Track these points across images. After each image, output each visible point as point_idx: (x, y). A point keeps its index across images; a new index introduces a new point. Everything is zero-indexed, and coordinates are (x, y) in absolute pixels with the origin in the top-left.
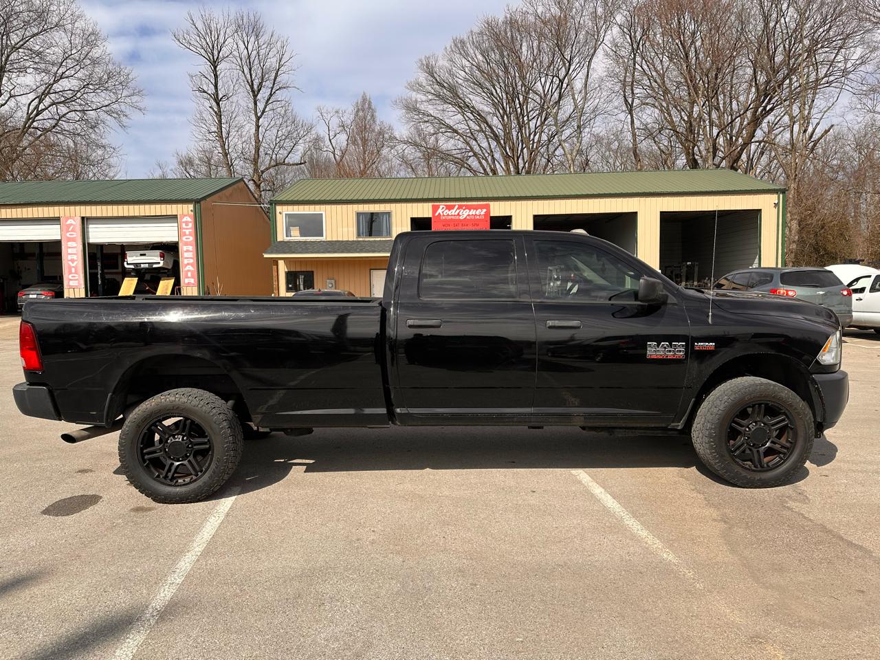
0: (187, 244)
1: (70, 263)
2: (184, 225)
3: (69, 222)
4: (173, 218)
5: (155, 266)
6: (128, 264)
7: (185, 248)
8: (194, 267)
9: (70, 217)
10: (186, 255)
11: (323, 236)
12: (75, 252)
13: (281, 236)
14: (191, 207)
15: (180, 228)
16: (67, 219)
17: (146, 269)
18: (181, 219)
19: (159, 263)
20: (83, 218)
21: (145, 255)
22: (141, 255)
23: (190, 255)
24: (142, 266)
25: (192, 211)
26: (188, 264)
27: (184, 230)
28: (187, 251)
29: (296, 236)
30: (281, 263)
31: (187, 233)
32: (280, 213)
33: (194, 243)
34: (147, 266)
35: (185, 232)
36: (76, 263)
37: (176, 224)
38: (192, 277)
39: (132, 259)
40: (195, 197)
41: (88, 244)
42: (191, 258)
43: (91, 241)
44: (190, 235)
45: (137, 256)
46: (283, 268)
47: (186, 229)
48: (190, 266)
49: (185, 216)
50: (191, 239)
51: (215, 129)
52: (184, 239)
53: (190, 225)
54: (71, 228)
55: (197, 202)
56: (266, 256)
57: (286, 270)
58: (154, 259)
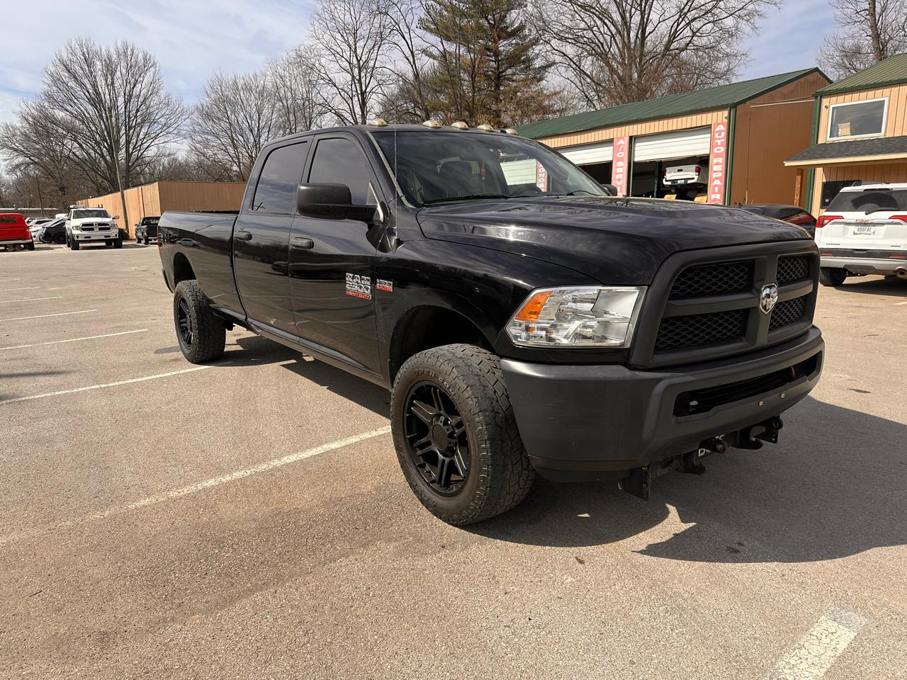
0: (717, 156)
1: (617, 182)
2: (717, 136)
3: (619, 143)
4: (707, 128)
5: (689, 182)
6: (666, 181)
7: (715, 161)
8: (721, 182)
9: (621, 138)
10: (715, 168)
11: (880, 132)
12: (621, 172)
13: (824, 137)
14: (726, 113)
15: (712, 139)
16: (619, 139)
17: (682, 185)
18: (715, 129)
19: (693, 178)
20: (631, 138)
21: (681, 170)
22: (679, 171)
23: (719, 168)
24: (679, 182)
25: (726, 118)
26: (716, 178)
27: (716, 141)
28: (717, 164)
29: (845, 135)
30: (819, 171)
31: (719, 144)
32: (826, 107)
33: (724, 155)
34: (683, 182)
35: (717, 143)
36: (621, 181)
37: (709, 135)
38: (719, 192)
39: (671, 175)
40: (730, 102)
41: (634, 162)
42: (720, 171)
43: (637, 159)
44: (722, 145)
45: (674, 172)
46: (820, 178)
47: (719, 139)
48: (718, 181)
49: (720, 124)
50: (723, 149)
51: (867, 7)
52: (715, 150)
53: (723, 134)
54: (621, 147)
55: (733, 107)
56: (787, 164)
57: (824, 181)
58: (689, 174)
